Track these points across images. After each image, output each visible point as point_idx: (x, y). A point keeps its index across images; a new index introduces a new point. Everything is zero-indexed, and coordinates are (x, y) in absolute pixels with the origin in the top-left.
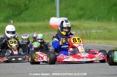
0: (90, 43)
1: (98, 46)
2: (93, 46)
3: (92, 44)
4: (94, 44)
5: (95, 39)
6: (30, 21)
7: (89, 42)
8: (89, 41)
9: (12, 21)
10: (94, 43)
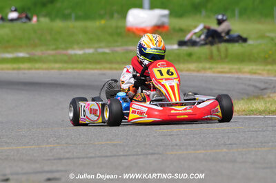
0: (230, 73)
1: (250, 80)
2: (238, 78)
3: (236, 75)
4: (242, 76)
6: (78, 18)
7: (226, 70)
8: (226, 67)
9: (35, 19)
10: (239, 71)
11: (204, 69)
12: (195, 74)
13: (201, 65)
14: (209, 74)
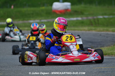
2: (107, 34)
5: (107, 26)
10: (107, 30)
11: (91, 30)
12: (88, 32)
13: (90, 28)
14: (94, 32)
